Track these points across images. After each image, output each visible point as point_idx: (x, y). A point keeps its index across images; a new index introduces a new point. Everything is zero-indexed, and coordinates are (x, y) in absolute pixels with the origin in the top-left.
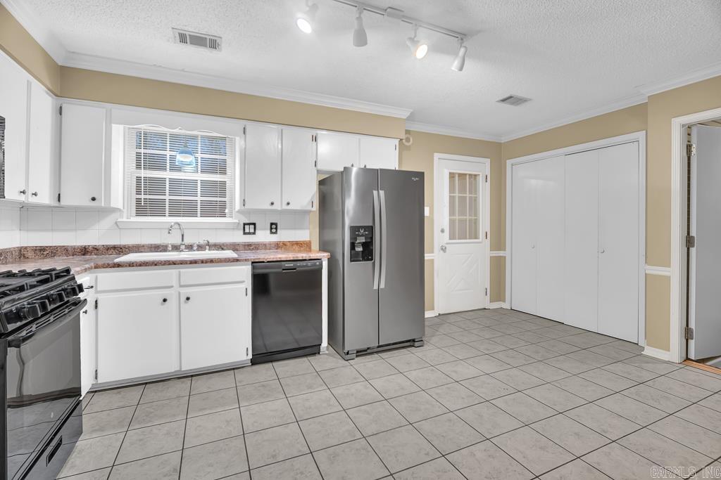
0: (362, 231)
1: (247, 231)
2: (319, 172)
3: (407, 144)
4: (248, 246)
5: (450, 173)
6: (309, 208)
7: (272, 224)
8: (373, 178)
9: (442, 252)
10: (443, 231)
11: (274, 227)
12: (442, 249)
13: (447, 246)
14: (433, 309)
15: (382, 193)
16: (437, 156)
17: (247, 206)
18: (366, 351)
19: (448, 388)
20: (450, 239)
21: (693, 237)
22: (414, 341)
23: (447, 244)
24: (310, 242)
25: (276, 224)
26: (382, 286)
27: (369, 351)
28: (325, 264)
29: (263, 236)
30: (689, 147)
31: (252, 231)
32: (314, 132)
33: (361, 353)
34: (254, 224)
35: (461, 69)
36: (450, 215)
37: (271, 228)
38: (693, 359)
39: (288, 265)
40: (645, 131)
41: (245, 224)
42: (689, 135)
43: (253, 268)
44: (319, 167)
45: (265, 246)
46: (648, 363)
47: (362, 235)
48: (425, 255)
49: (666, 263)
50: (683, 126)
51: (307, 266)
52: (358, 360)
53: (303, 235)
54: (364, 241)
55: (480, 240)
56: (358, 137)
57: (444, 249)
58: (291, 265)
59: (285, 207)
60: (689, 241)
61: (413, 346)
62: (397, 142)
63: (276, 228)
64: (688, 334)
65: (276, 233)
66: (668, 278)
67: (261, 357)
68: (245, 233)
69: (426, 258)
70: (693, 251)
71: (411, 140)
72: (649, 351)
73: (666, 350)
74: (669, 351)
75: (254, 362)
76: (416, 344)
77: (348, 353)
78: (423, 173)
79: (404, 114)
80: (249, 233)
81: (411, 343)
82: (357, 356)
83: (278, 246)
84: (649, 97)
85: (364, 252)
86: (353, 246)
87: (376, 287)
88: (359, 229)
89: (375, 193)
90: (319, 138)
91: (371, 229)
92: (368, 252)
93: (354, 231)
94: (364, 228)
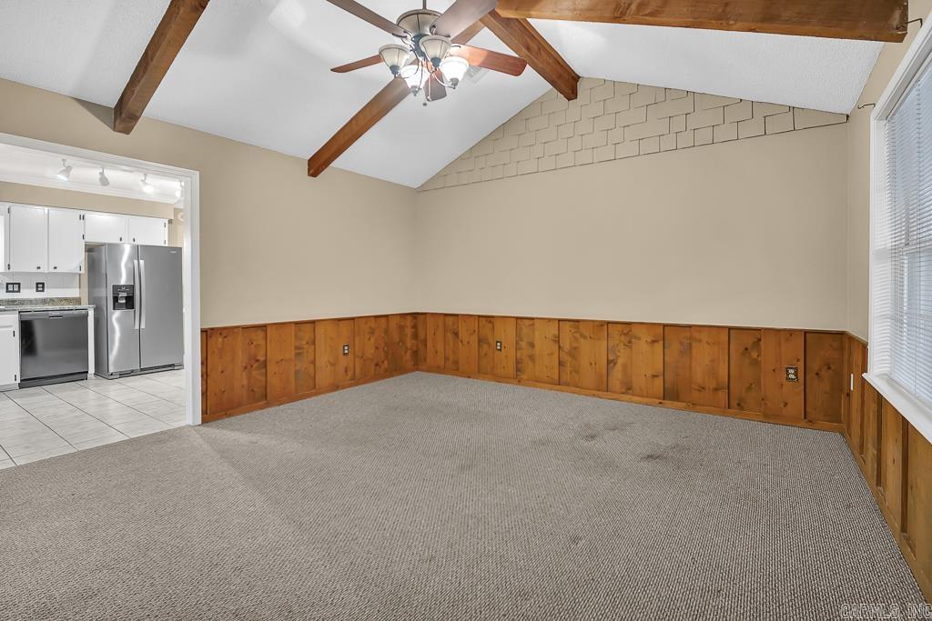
0: (123, 289)
1: (11, 289)
2: (86, 242)
4: (13, 302)
6: (78, 271)
7: (37, 284)
8: (140, 251)
11: (40, 286)
15: (142, 262)
17: (11, 270)
18: (129, 373)
22: (173, 365)
24: (80, 298)
25: (43, 284)
26: (143, 326)
27: (131, 374)
28: (91, 313)
29: (28, 293)
31: (16, 289)
32: (82, 213)
33: (122, 375)
34: (19, 284)
37: (37, 287)
39: (54, 313)
41: (7, 284)
43: (20, 316)
44: (87, 239)
45: (30, 302)
47: (124, 292)
51: (73, 314)
52: (121, 379)
53: (73, 293)
54: (126, 296)
56: (126, 216)
58: (58, 313)
59: (52, 270)
61: (174, 369)
62: (166, 221)
63: (43, 287)
65: (43, 291)
67: (26, 382)
68: (7, 291)
75: (21, 386)
76: (176, 368)
77: (112, 375)
80: (13, 291)
81: (171, 367)
82: (121, 377)
83: (44, 301)
85: (126, 303)
86: (116, 299)
87: (137, 327)
88: (120, 287)
89: (136, 262)
90: (86, 218)
91: (133, 287)
92: (130, 303)
93: (116, 288)
94: (126, 286)
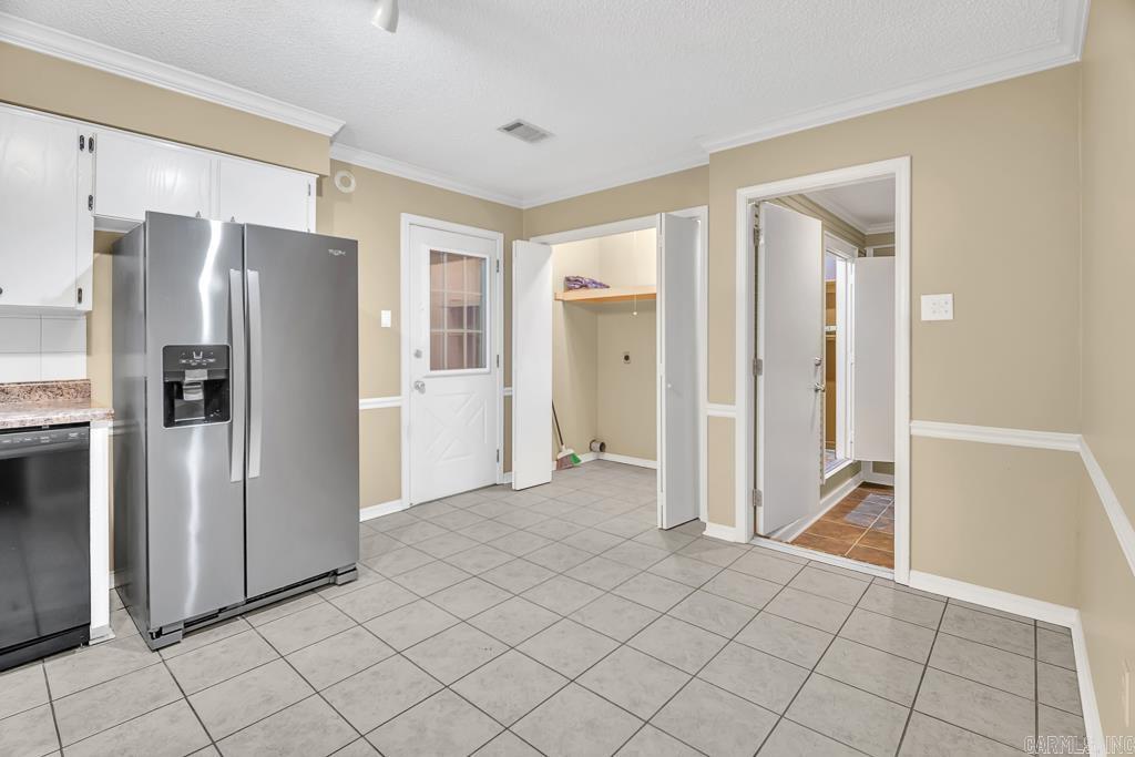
0: (198, 358)
2: (97, 221)
3: (344, 190)
5: (432, 252)
6: (72, 303)
8: (246, 242)
9: (416, 391)
10: (418, 354)
12: (417, 387)
13: (426, 381)
14: (400, 497)
15: (252, 276)
16: (406, 218)
19: (375, 673)
20: (432, 369)
21: (761, 361)
22: (335, 573)
23: (427, 377)
24: (88, 382)
26: (254, 472)
30: (756, 233)
32: (88, 131)
33: (192, 627)
35: (392, 26)
36: (431, 327)
38: (762, 534)
40: (706, 207)
42: (757, 216)
44: (101, 209)
46: (708, 549)
47: (199, 366)
48: (361, 401)
49: (729, 399)
50: (750, 201)
52: (187, 642)
53: (70, 367)
54: (206, 378)
55: (487, 370)
56: (216, 156)
57: (420, 387)
60: (756, 367)
61: (334, 584)
62: (313, 179)
64: (755, 499)
66: (732, 421)
69: (360, 408)
70: (761, 379)
71: (353, 181)
72: (713, 530)
73: (729, 525)
74: (734, 526)
76: (340, 579)
77: (159, 634)
78: (357, 242)
79: (329, 127)
81: (328, 580)
82: (185, 635)
84: (711, 155)
85: (207, 400)
86: (173, 391)
87: (237, 475)
88: (188, 351)
89: (235, 274)
90: (98, 145)
91: (224, 353)
92: (217, 399)
93: (176, 357)
94: (207, 351)
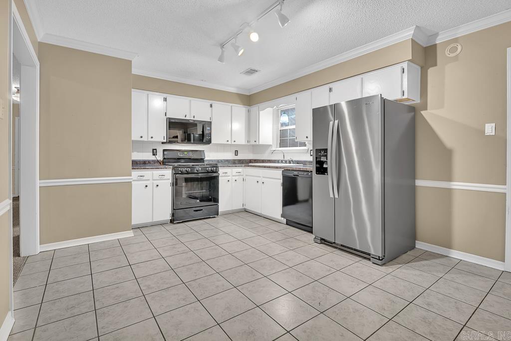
3: (452, 55)
18: (332, 243)
26: (336, 196)
27: (333, 245)
39: (295, 173)
43: (282, 173)
51: (303, 174)
62: (404, 65)
75: (288, 223)
79: (409, 34)
81: (369, 256)
82: (322, 243)
87: (331, 195)
88: (320, 150)
89: (331, 123)
93: (318, 152)
94: (324, 150)
